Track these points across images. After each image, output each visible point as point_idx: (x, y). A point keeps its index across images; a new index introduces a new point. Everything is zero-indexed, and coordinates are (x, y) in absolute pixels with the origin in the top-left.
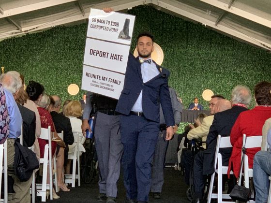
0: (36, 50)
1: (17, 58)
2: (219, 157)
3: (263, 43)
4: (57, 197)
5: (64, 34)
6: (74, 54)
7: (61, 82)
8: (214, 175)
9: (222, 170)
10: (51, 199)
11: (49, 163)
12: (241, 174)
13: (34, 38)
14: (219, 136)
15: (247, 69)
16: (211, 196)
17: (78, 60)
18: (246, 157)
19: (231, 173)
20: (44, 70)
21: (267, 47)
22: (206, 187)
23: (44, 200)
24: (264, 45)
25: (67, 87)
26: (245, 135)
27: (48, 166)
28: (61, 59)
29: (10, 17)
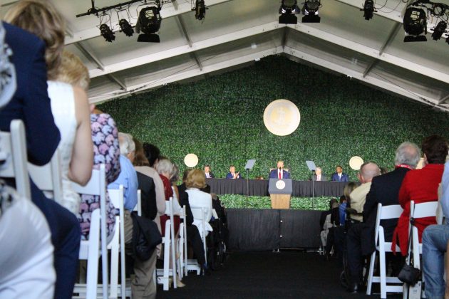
0: (144, 113)
1: (121, 123)
2: (380, 230)
3: (424, 97)
4: (181, 285)
5: (179, 93)
6: (191, 117)
7: (176, 151)
8: (374, 254)
9: (384, 247)
10: (175, 287)
11: (171, 243)
12: (410, 250)
13: (142, 99)
14: (380, 205)
15: (405, 129)
16: (372, 279)
17: (196, 124)
18: (415, 230)
19: (398, 249)
20: (155, 137)
21: (429, 102)
22: (365, 270)
23: (166, 288)
24: (424, 100)
25: (183, 158)
26: (412, 202)
27: (171, 247)
28: (175, 124)
29: (112, 73)
